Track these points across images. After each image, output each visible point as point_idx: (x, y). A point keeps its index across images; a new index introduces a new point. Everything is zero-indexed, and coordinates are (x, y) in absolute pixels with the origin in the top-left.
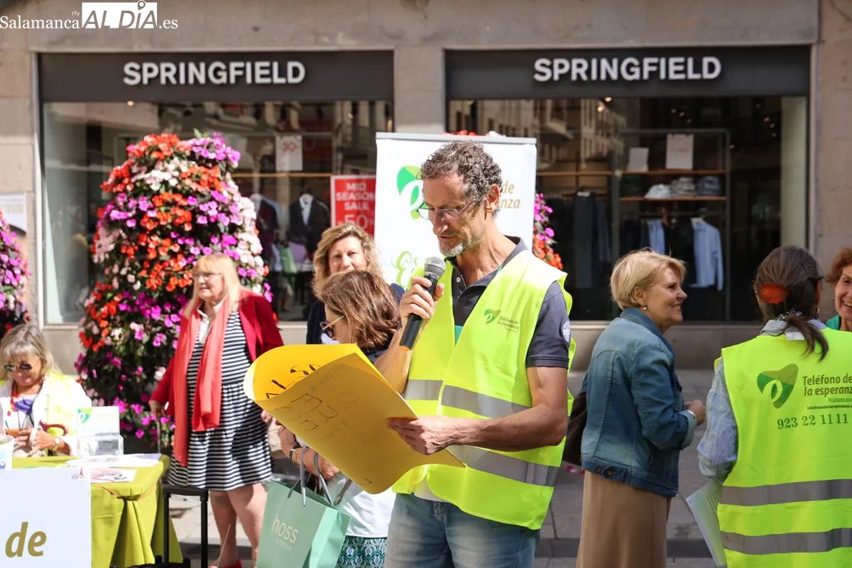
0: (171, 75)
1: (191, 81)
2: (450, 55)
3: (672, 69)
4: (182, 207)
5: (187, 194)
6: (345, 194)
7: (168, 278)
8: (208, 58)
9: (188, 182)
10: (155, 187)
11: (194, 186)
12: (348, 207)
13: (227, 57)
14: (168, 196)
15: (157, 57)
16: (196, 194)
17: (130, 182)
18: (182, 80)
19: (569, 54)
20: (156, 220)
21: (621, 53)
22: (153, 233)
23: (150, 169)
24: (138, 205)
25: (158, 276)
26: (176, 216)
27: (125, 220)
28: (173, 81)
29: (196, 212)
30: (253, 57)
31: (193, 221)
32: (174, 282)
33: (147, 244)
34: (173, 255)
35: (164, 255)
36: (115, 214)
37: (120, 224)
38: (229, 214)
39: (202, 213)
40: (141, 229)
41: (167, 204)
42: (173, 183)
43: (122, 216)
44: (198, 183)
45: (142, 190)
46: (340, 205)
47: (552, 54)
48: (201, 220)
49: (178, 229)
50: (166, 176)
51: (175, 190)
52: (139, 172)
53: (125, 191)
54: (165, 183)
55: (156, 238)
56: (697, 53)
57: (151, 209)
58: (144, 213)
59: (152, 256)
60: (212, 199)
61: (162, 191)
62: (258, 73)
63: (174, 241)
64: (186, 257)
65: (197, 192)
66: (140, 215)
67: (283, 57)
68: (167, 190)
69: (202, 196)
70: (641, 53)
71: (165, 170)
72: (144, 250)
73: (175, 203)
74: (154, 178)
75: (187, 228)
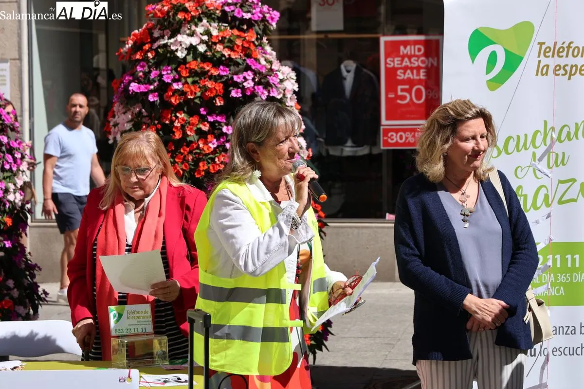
4: (211, 77)
5: (218, 62)
6: (397, 60)
7: (196, 162)
9: (219, 47)
10: (181, 54)
11: (226, 53)
12: (401, 76)
14: (196, 65)
16: (229, 62)
17: (151, 49)
20: (182, 93)
22: (179, 108)
23: (175, 32)
24: (161, 76)
25: (185, 160)
26: (205, 89)
27: (146, 94)
29: (229, 84)
31: (226, 95)
32: (203, 166)
33: (172, 122)
34: (201, 134)
35: (192, 135)
36: (134, 87)
37: (141, 98)
38: (267, 86)
39: (236, 85)
40: (166, 105)
41: (193, 73)
42: (202, 48)
43: (143, 88)
44: (232, 49)
45: (167, 57)
46: (391, 73)
48: (235, 94)
49: (208, 104)
50: (194, 41)
51: (204, 57)
52: (162, 37)
53: (145, 59)
54: (192, 49)
55: (182, 116)
57: (175, 80)
58: (169, 85)
59: (178, 135)
60: (248, 68)
61: (189, 58)
63: (203, 119)
64: (218, 138)
65: (230, 59)
66: (163, 88)
68: (195, 59)
69: (237, 64)
71: (192, 34)
72: (168, 129)
73: (203, 74)
75: (219, 103)
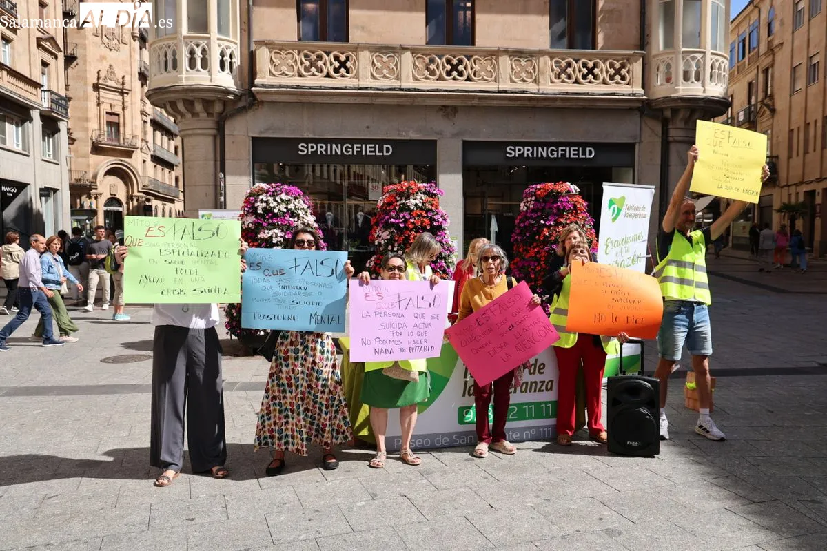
0: (323, 150)
1: (334, 153)
2: (465, 143)
3: (572, 153)
4: (424, 217)
5: (427, 211)
8: (343, 141)
9: (426, 205)
10: (412, 208)
11: (430, 207)
13: (352, 141)
14: (418, 212)
15: (316, 141)
17: (397, 205)
18: (329, 153)
19: (523, 144)
20: (413, 223)
21: (548, 145)
22: (412, 230)
23: (408, 198)
24: (404, 216)
26: (422, 222)
27: (399, 224)
28: (324, 153)
29: (432, 220)
30: (366, 142)
31: (431, 224)
33: (409, 235)
36: (391, 220)
37: (396, 226)
39: (435, 220)
40: (406, 228)
41: (418, 216)
42: (420, 205)
43: (397, 221)
44: (432, 205)
45: (405, 208)
47: (515, 144)
48: (435, 224)
50: (417, 202)
51: (421, 209)
52: (401, 200)
53: (395, 209)
54: (416, 205)
55: (413, 233)
56: (584, 145)
57: (411, 218)
61: (415, 209)
62: (368, 150)
65: (431, 210)
66: (406, 221)
67: (381, 142)
68: (417, 209)
69: (433, 212)
70: (557, 145)
71: (415, 199)
72: (408, 238)
73: (422, 215)
74: (412, 203)
75: (428, 228)
